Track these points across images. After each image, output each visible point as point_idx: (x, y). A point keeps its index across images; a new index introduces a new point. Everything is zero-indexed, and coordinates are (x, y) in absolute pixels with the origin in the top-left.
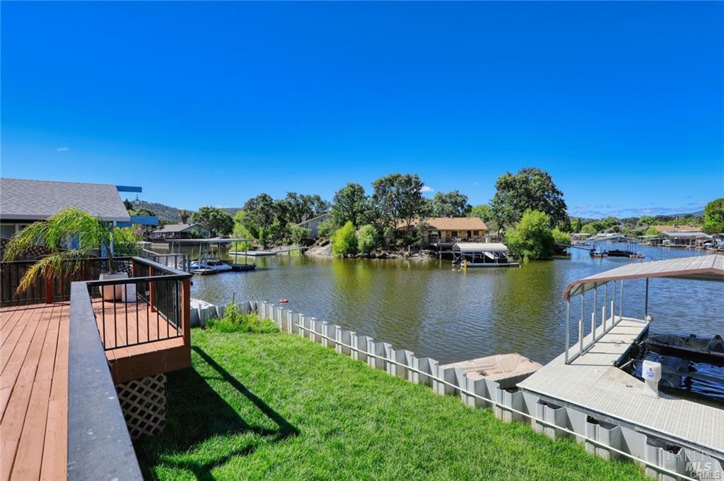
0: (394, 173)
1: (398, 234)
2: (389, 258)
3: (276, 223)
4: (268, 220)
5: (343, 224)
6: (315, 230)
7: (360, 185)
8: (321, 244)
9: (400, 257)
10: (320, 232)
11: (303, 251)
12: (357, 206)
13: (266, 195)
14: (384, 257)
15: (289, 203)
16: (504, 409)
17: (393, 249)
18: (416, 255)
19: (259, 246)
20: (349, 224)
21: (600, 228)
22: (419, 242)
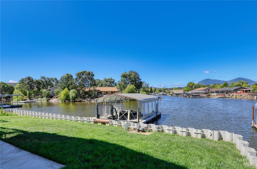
0: (84, 70)
1: (86, 93)
2: (83, 101)
3: (36, 89)
4: (31, 88)
5: (63, 89)
6: (53, 92)
7: (71, 74)
8: (56, 97)
9: (86, 101)
10: (55, 93)
11: (48, 100)
12: (69, 82)
13: (30, 77)
14: (80, 101)
15: (42, 81)
17: (84, 98)
18: (93, 100)
19: (27, 99)
20: (66, 89)
21: (160, 91)
22: (93, 96)
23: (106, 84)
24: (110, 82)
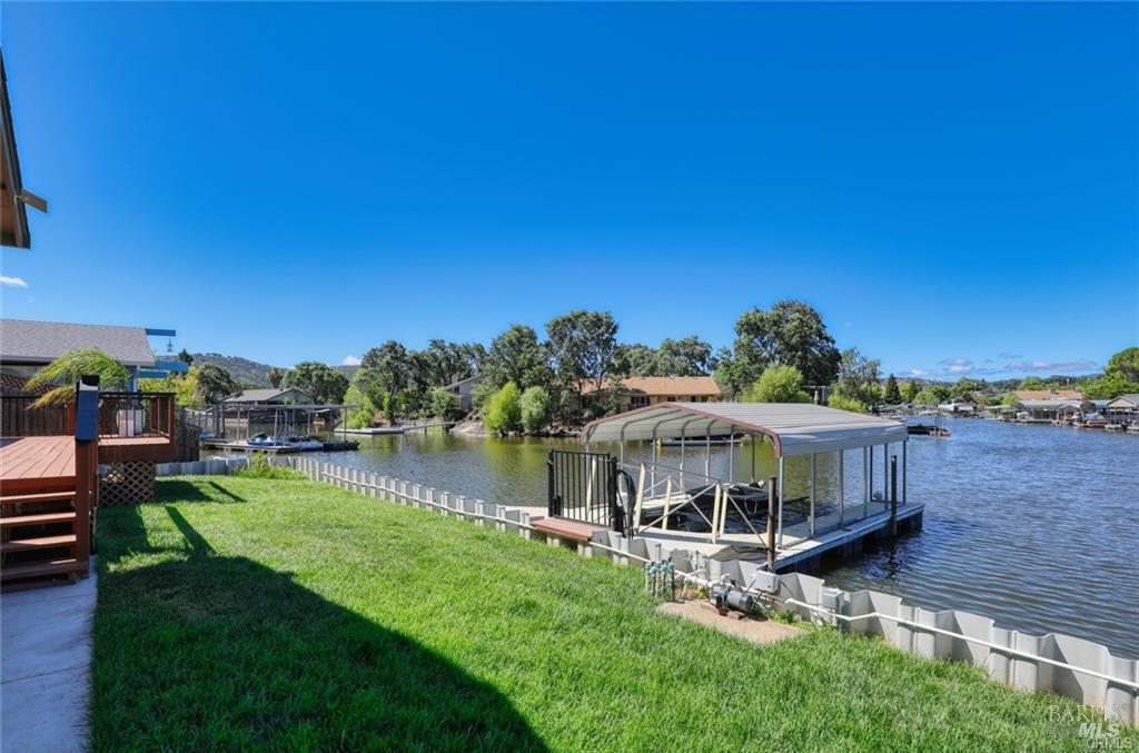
0: (577, 311)
1: (585, 401)
2: (570, 436)
3: (412, 387)
4: (399, 383)
5: (501, 386)
6: (467, 398)
7: (531, 328)
8: (474, 417)
10: (474, 399)
11: (447, 429)
12: (523, 360)
13: (395, 344)
14: (561, 435)
15: (434, 356)
17: (578, 423)
19: (385, 421)
20: (511, 385)
21: (943, 396)
22: (611, 413)
23: (672, 365)
24: (691, 356)
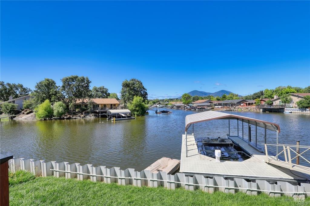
0: (75, 75)
1: (77, 106)
2: (73, 119)
5: (43, 101)
6: (21, 105)
7: (53, 80)
8: (26, 113)
9: (79, 118)
10: (25, 106)
11: (12, 118)
12: (52, 91)
14: (69, 118)
16: (171, 183)
17: (75, 114)
18: (88, 116)
20: (47, 101)
22: (89, 110)
23: (97, 95)
24: (102, 92)
